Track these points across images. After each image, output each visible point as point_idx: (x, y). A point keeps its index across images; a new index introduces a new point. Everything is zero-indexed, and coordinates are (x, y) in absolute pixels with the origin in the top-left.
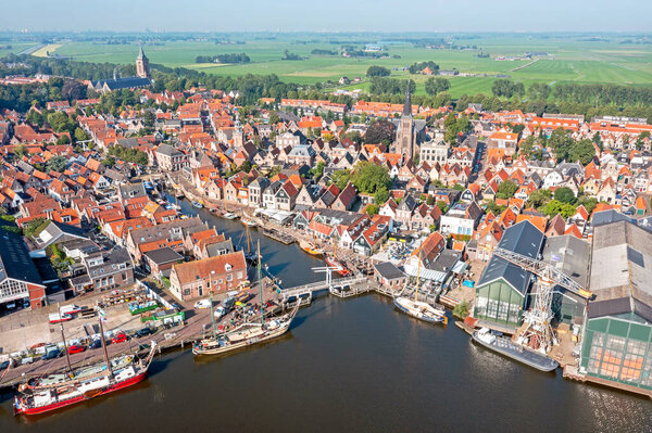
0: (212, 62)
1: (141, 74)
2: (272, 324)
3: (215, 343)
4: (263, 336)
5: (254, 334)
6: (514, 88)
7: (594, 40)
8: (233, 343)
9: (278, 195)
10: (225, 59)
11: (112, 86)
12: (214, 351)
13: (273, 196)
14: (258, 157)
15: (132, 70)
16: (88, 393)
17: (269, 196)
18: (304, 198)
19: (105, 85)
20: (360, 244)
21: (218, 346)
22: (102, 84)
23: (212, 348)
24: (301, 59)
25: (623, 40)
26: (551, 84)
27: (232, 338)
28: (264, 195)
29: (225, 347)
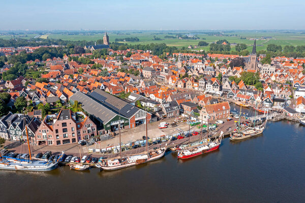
0: (122, 41)
1: (105, 43)
2: (257, 129)
3: (239, 135)
4: (255, 133)
5: (251, 132)
6: (277, 48)
7: (288, 32)
8: (246, 135)
9: (214, 85)
10: (128, 40)
11: (95, 48)
12: (240, 138)
13: (211, 85)
14: (189, 72)
15: (101, 41)
16: (203, 151)
17: (209, 85)
18: (227, 86)
19: (92, 47)
20: (267, 102)
21: (241, 136)
22: (91, 47)
23: (239, 136)
24: (161, 40)
25: (301, 32)
26: (296, 46)
27: (245, 133)
28: (207, 85)
29: (243, 137)
